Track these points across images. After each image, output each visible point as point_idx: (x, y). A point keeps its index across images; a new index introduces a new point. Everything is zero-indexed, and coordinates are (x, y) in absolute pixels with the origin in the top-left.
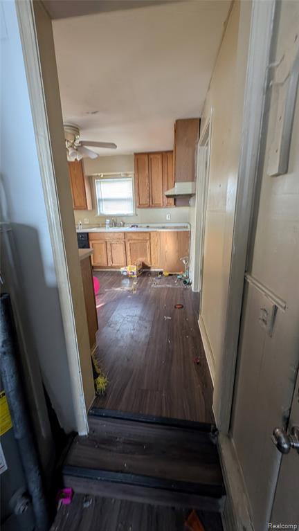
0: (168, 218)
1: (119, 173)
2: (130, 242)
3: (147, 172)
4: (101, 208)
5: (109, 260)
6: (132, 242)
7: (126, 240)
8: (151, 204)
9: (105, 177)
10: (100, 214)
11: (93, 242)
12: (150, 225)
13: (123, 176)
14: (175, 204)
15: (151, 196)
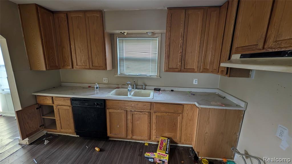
0: (195, 82)
1: (145, 31)
2: (157, 114)
3: (182, 30)
4: (122, 68)
5: (130, 132)
6: (159, 114)
7: (152, 111)
8: (183, 68)
9: (129, 36)
10: (121, 74)
11: (111, 111)
12: (175, 89)
13: (150, 34)
14: (227, 73)
15: (183, 59)
